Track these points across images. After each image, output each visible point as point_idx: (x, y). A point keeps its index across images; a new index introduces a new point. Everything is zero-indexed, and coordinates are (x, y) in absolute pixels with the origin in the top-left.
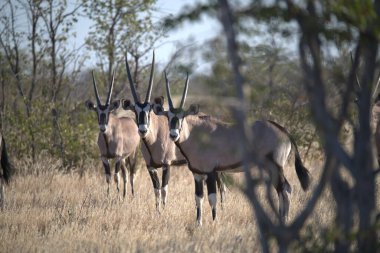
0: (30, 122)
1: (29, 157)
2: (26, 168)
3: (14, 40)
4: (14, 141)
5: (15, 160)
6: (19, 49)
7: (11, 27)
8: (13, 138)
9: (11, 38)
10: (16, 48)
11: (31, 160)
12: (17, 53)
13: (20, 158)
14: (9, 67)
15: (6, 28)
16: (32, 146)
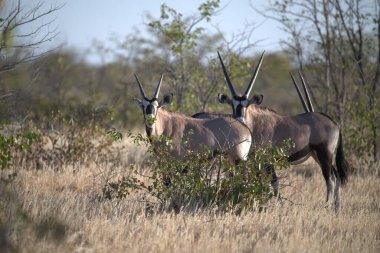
0: (372, 116)
1: (369, 155)
2: (366, 167)
3: (358, 22)
4: (353, 136)
5: (354, 158)
6: (363, 32)
7: (355, 8)
8: (352, 133)
9: (355, 19)
10: (360, 31)
11: (372, 158)
12: (361, 37)
13: (359, 155)
14: (350, 52)
15: (350, 8)
16: (374, 143)
